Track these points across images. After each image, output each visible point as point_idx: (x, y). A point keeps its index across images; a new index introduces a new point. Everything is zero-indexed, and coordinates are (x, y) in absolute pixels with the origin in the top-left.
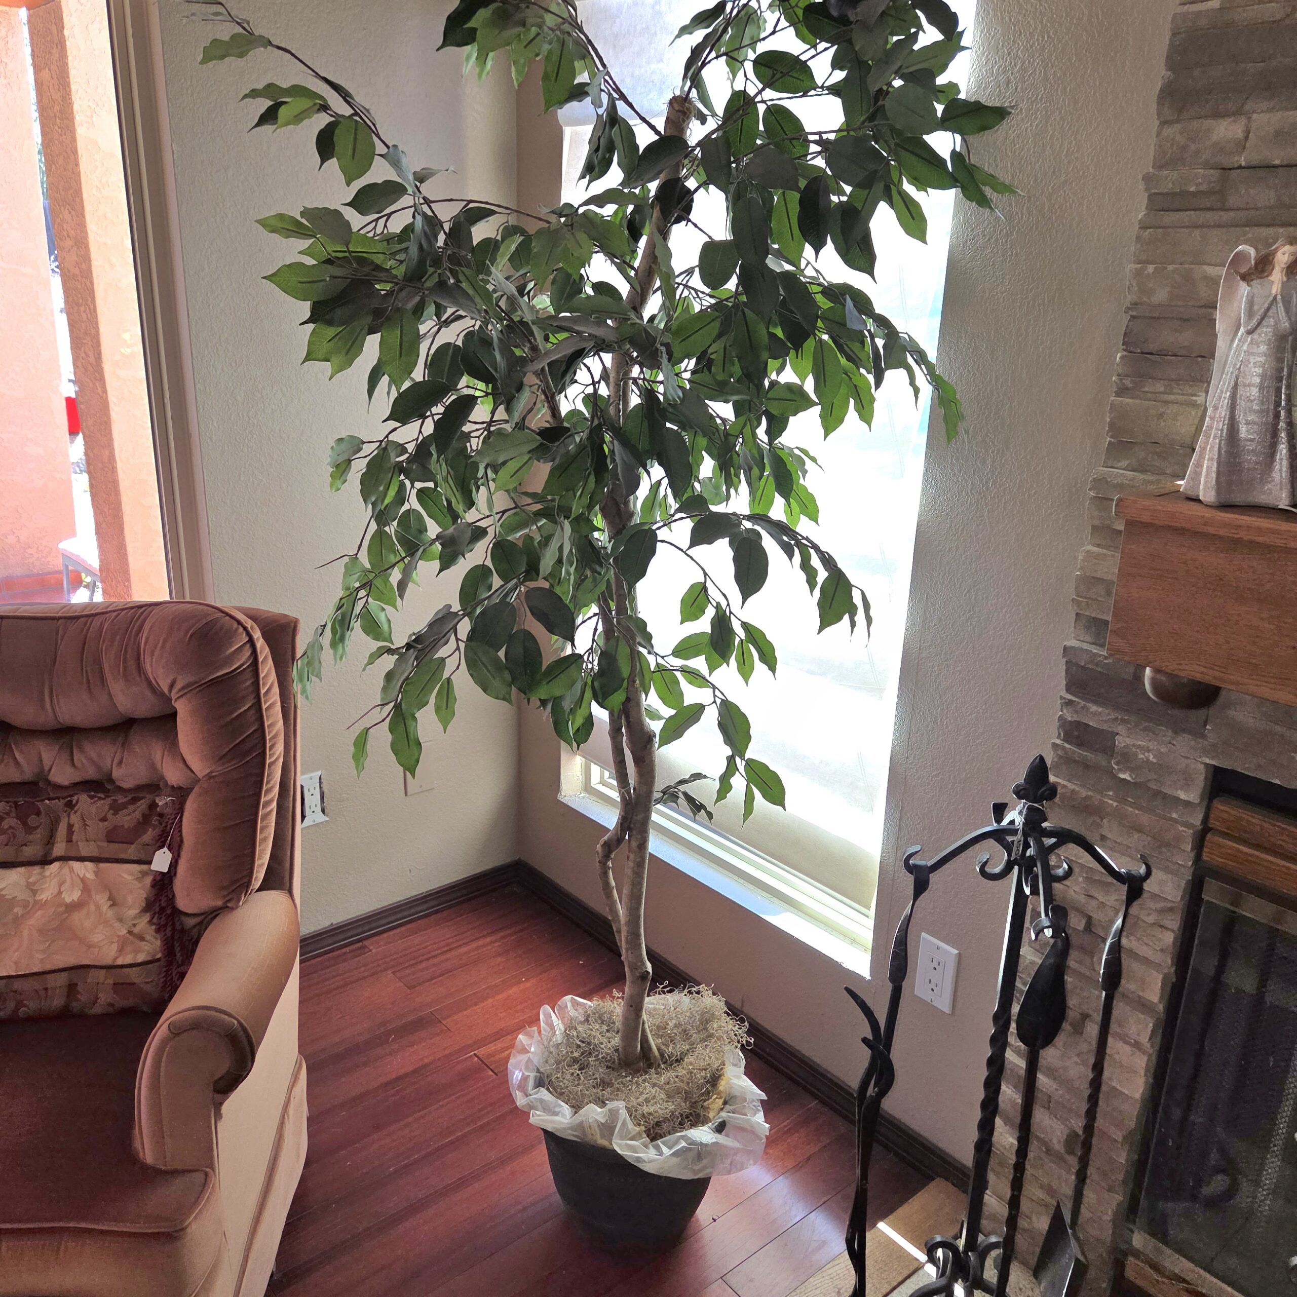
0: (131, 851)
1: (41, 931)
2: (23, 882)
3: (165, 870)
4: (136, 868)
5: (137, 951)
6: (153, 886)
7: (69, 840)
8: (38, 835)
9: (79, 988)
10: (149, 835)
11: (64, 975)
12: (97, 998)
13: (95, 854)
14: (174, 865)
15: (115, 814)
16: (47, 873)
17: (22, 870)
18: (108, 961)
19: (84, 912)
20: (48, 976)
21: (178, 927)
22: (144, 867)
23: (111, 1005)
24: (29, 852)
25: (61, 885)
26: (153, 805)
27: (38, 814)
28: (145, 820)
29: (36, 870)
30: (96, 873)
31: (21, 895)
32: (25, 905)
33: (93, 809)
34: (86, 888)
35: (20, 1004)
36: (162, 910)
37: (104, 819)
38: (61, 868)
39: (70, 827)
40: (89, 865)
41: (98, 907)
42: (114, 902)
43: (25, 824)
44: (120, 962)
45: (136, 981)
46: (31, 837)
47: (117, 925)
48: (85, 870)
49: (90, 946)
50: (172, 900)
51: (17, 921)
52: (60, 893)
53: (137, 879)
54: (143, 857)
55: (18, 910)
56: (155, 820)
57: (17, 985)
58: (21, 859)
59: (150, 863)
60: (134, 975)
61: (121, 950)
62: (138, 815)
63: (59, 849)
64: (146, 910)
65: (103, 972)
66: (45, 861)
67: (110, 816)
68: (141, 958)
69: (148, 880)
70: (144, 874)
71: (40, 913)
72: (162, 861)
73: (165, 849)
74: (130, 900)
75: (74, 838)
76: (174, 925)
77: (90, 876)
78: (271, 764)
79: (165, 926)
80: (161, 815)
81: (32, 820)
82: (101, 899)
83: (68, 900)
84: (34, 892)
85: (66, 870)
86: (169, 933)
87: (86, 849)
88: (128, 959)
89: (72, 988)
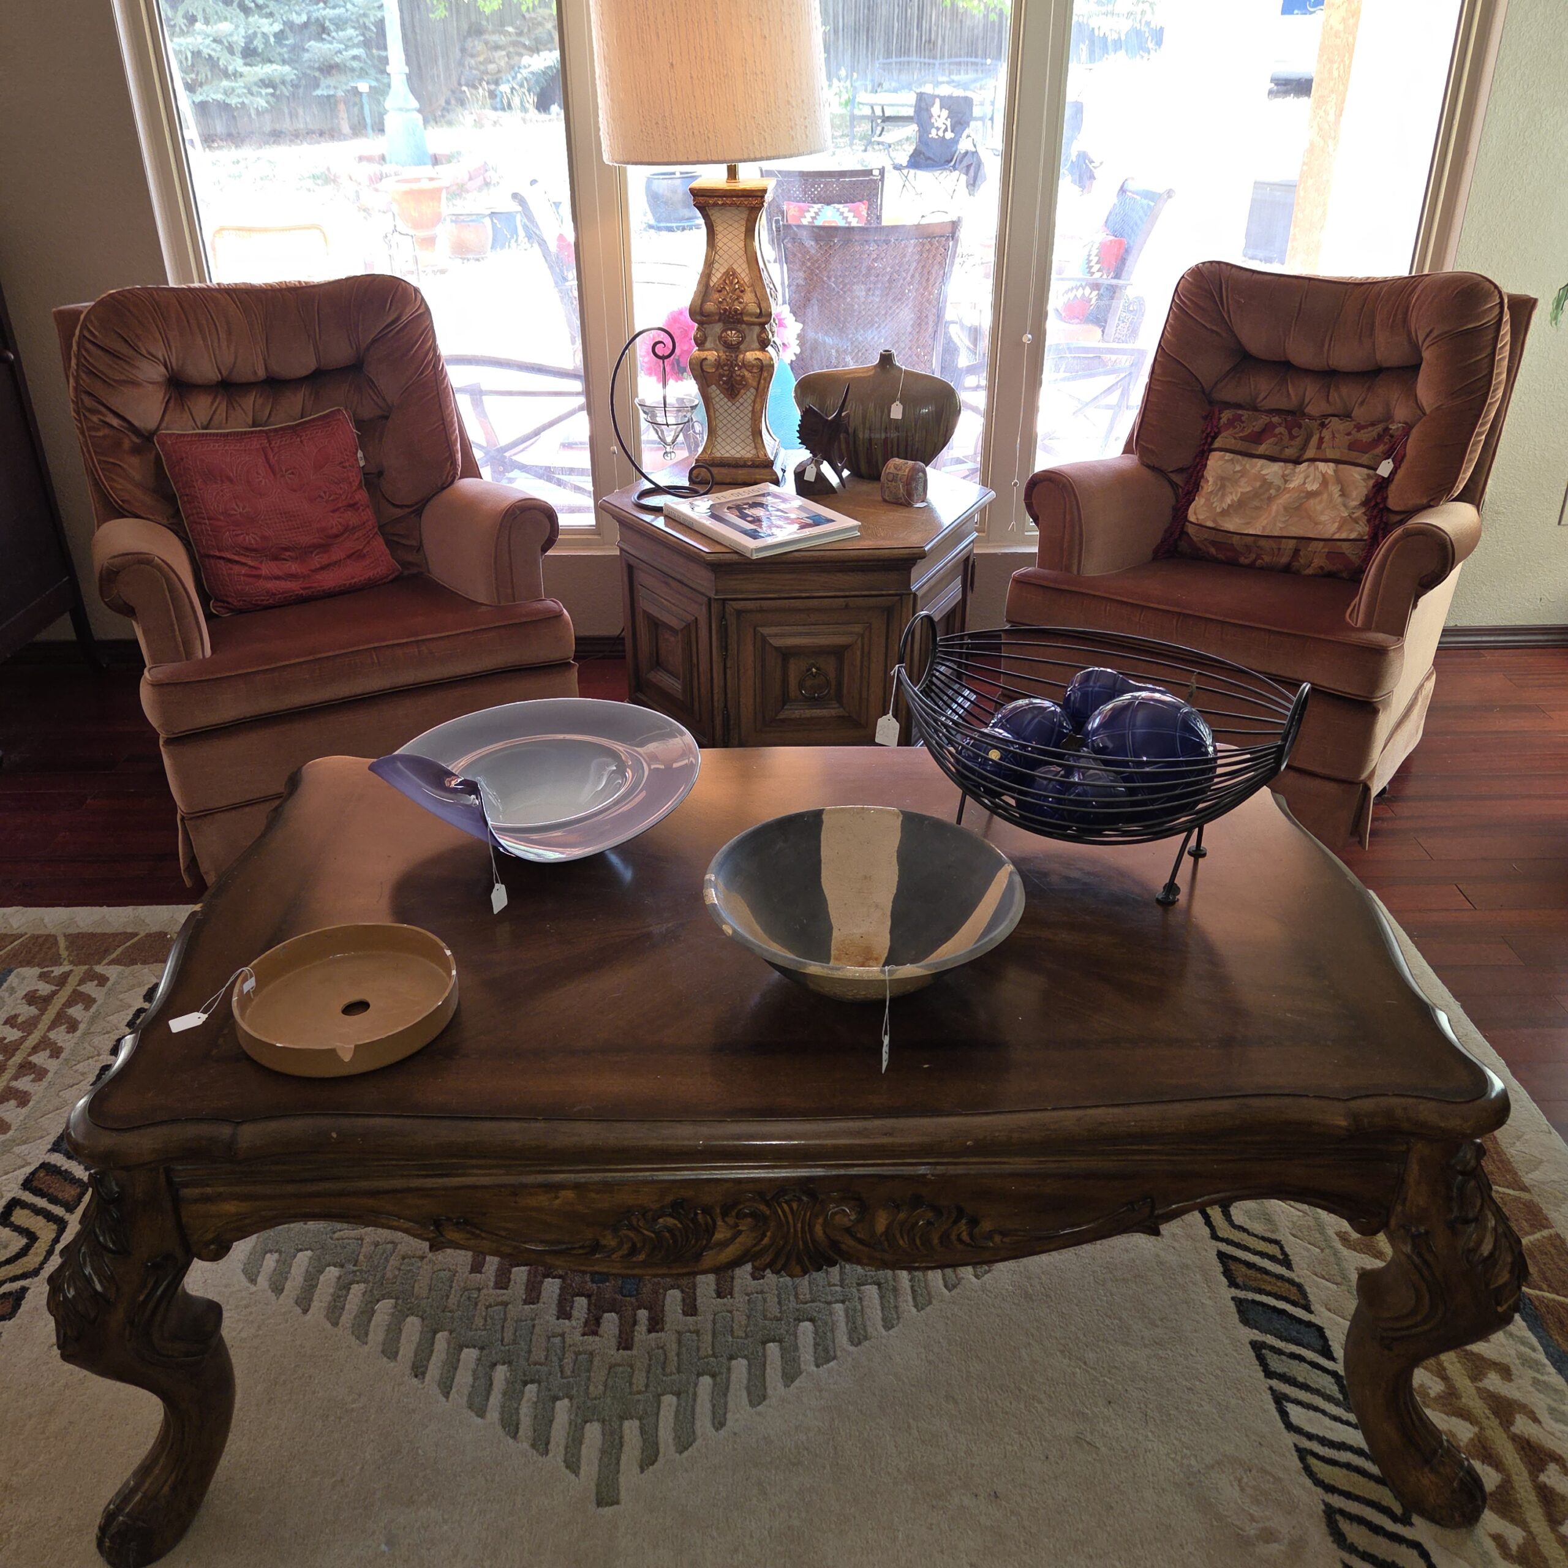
0: (1365, 459)
1: (1285, 509)
2: (1281, 472)
3: (1386, 476)
4: (1365, 471)
5: (1352, 531)
6: (1374, 487)
7: (1319, 447)
8: (1297, 442)
9: (1301, 553)
10: (1381, 449)
11: (1294, 541)
12: (1311, 563)
13: (1337, 457)
14: (1393, 473)
15: (1358, 431)
16: (1297, 470)
17: (1282, 464)
18: (1327, 536)
19: (1319, 499)
20: (1284, 540)
21: (1384, 520)
22: (1371, 472)
23: (1322, 568)
24: (1289, 452)
25: (1306, 478)
26: (1387, 429)
27: (1300, 427)
28: (1379, 439)
29: (1290, 466)
30: (1335, 471)
31: (1278, 482)
32: (1278, 489)
33: (1341, 427)
34: (1325, 483)
35: (1259, 557)
36: (1377, 504)
37: (1349, 434)
38: (1309, 466)
39: (1321, 439)
40: (1332, 465)
41: (1330, 495)
42: (1343, 494)
43: (1290, 433)
44: (1337, 536)
45: (1347, 552)
46: (1293, 443)
47: (1342, 508)
48: (1327, 468)
49: (1316, 524)
50: (1385, 499)
51: (1270, 499)
52: (1304, 483)
53: (1364, 480)
54: (1371, 463)
55: (1273, 492)
56: (1386, 439)
57: (1263, 543)
58: (1283, 457)
59: (1376, 469)
60: (1345, 548)
61: (1339, 529)
62: (1375, 434)
63: (1310, 453)
64: (1364, 504)
65: (1322, 543)
66: (1297, 462)
67: (1354, 432)
68: (1353, 536)
69: (1371, 483)
70: (1369, 477)
71: (1287, 496)
72: (1385, 468)
73: (1390, 460)
74: (1354, 494)
75: (1324, 446)
76: (1381, 518)
77: (1331, 472)
78: (1490, 404)
79: (1376, 517)
80: (1392, 436)
81: (1295, 431)
82: (1335, 490)
83: (1309, 489)
84: (1286, 481)
85: (1312, 469)
86: (1377, 522)
87: (1330, 454)
88: (1344, 536)
89: (1296, 552)
